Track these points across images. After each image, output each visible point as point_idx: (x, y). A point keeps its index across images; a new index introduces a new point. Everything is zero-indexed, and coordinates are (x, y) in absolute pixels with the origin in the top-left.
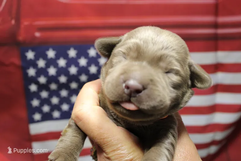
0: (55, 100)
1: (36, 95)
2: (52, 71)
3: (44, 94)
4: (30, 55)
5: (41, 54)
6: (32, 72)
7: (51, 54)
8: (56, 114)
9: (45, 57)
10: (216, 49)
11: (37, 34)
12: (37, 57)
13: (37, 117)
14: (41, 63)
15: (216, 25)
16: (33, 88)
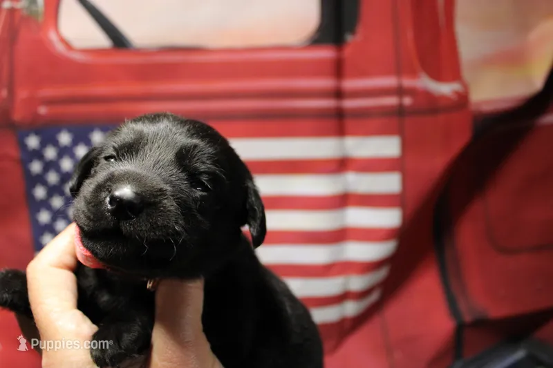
1: (45, 204)
2: (67, 165)
4: (33, 142)
5: (49, 138)
6: (36, 167)
7: (65, 138)
9: (55, 143)
10: (341, 132)
11: (43, 110)
12: (44, 144)
14: (50, 153)
15: (339, 94)
16: (40, 192)
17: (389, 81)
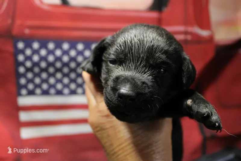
0: (37, 81)
1: (24, 75)
2: (36, 58)
3: (30, 75)
4: (21, 45)
5: (28, 45)
6: (21, 58)
7: (36, 45)
8: (38, 91)
9: (31, 47)
11: (27, 31)
13: (24, 92)
14: (28, 52)
16: (22, 70)
17: (181, 28)
